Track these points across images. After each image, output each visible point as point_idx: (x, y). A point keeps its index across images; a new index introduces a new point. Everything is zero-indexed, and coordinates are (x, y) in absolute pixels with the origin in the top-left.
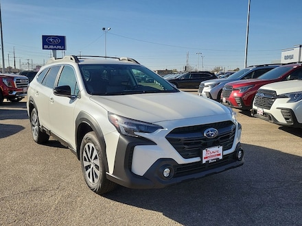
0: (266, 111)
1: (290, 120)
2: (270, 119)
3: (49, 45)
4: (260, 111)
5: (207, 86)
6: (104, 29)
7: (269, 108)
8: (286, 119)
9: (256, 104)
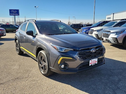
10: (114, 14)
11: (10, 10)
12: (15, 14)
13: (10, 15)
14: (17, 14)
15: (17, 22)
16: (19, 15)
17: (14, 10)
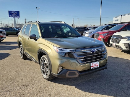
0: (117, 44)
1: (128, 48)
2: (119, 48)
3: (12, 15)
4: (114, 44)
5: (87, 33)
6: (37, 8)
7: (118, 43)
8: (126, 48)
9: (112, 41)
10: (121, 16)
11: (10, 12)
12: (15, 16)
13: (9, 17)
14: (17, 16)
15: (17, 24)
16: (19, 17)
17: (14, 12)
